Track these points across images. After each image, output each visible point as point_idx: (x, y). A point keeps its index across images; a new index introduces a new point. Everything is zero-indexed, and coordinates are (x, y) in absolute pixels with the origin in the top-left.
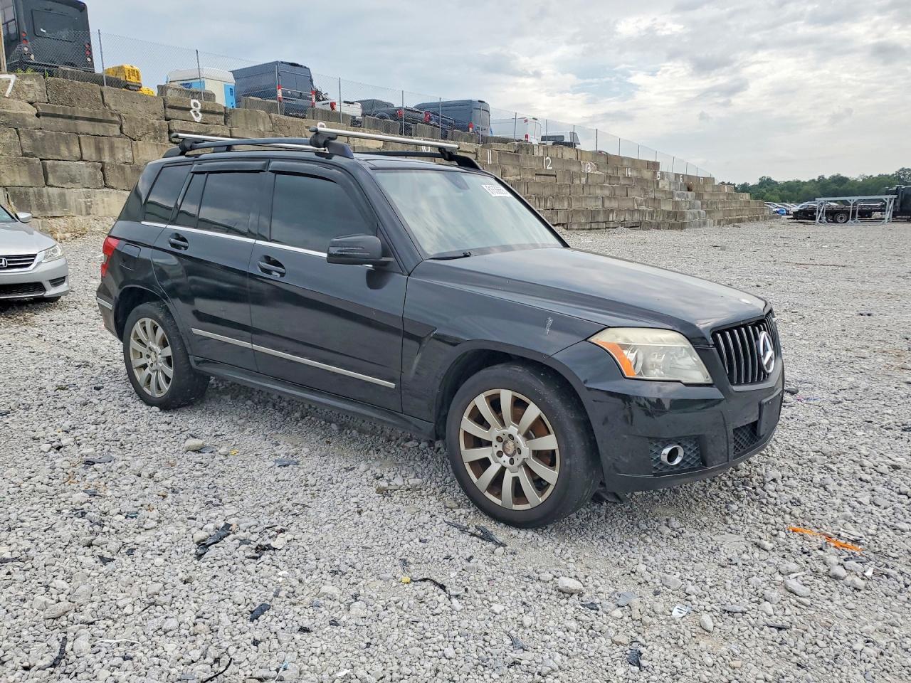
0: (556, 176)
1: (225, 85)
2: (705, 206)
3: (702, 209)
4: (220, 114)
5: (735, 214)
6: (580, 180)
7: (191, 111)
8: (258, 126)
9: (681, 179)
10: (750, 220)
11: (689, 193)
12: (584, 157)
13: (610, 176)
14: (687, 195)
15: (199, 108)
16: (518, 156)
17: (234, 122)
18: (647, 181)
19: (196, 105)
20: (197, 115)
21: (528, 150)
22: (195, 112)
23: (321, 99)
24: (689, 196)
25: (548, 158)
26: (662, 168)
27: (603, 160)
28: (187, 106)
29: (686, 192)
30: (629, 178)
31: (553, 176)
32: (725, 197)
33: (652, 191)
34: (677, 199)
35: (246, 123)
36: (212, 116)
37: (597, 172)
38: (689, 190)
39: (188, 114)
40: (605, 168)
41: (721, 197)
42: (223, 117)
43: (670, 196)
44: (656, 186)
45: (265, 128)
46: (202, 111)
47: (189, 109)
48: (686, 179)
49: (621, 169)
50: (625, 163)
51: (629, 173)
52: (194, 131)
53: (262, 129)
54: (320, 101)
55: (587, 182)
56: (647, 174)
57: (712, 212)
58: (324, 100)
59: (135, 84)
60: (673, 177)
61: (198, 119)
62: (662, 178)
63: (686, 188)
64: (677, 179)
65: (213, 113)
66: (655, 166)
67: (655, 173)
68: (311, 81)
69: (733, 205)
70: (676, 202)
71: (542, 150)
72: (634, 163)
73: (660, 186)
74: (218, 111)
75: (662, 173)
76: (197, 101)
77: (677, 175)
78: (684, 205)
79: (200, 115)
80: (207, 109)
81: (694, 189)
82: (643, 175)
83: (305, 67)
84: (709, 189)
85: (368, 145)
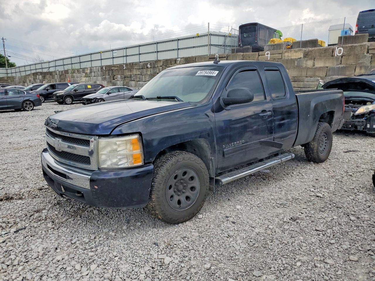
85: (292, 58)
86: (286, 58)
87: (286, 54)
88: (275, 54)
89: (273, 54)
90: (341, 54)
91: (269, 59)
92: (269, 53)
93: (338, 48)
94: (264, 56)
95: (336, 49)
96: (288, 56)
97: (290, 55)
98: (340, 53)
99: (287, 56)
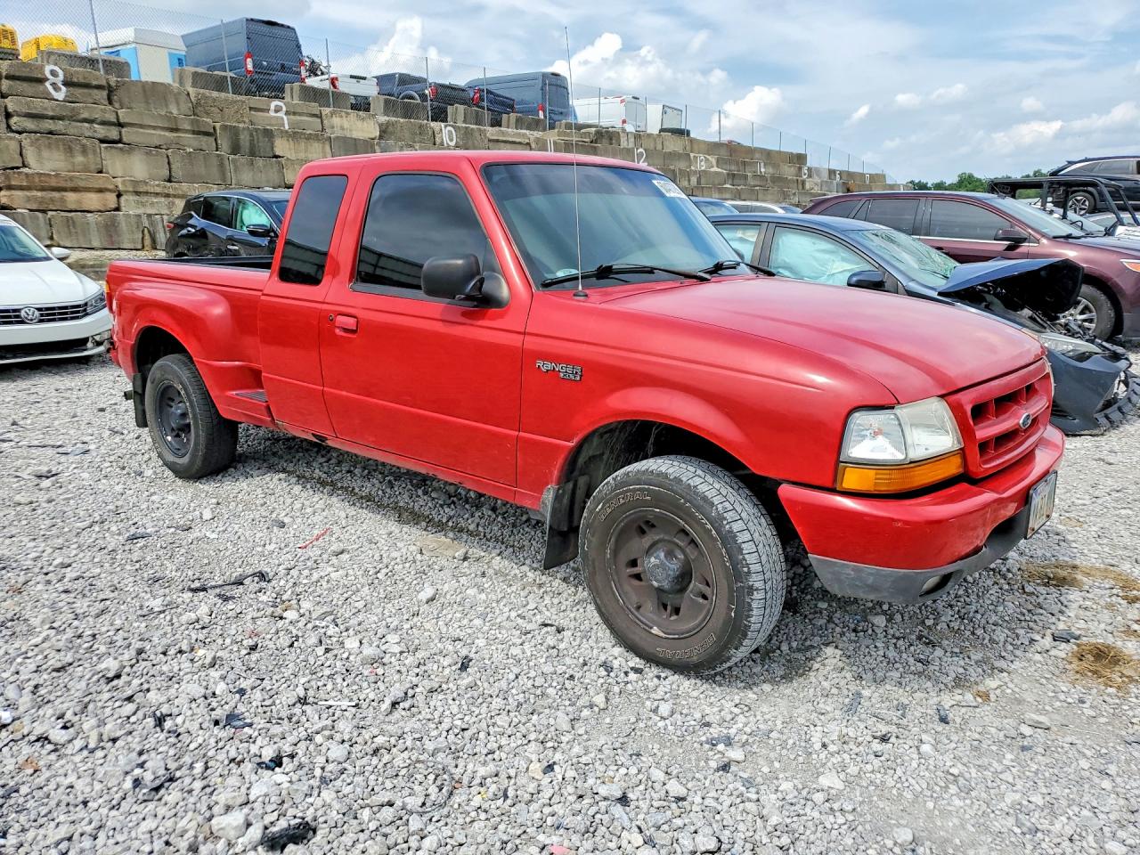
1: (170, 54)
4: (99, 87)
6: (689, 181)
7: (47, 84)
8: (167, 106)
9: (838, 176)
12: (695, 147)
13: (734, 175)
15: (61, 77)
16: (595, 148)
17: (126, 100)
18: (787, 180)
19: (53, 73)
20: (56, 89)
21: (611, 139)
22: (53, 84)
23: (319, 73)
25: (641, 150)
26: (811, 162)
27: (724, 153)
28: (39, 76)
30: (762, 177)
33: (794, 194)
35: (147, 103)
36: (86, 91)
37: (716, 169)
38: (849, 191)
39: (41, 88)
40: (727, 164)
42: (105, 93)
44: (800, 187)
45: (179, 109)
46: (66, 84)
47: (41, 81)
48: (844, 177)
49: (750, 164)
50: (757, 155)
51: (763, 170)
52: (51, 113)
53: (175, 112)
54: (316, 75)
55: (699, 182)
56: (788, 171)
58: (322, 74)
59: (9, 51)
60: (825, 176)
61: (60, 96)
62: (810, 176)
63: (844, 189)
64: (833, 177)
65: (87, 86)
66: (800, 159)
67: (800, 169)
68: (299, 47)
71: (632, 140)
72: (768, 155)
73: (808, 186)
74: (95, 83)
75: (810, 170)
76: (56, 68)
77: (832, 173)
79: (64, 88)
80: (75, 80)
82: (782, 172)
83: (289, 27)
85: (355, 135)
86: (338, 133)
87: (336, 121)
88: (300, 114)
89: (294, 114)
90: (453, 144)
91: (287, 127)
92: (284, 109)
93: (446, 126)
94: (266, 114)
95: (443, 129)
96: (342, 128)
97: (346, 125)
98: (451, 140)
99: (339, 125)
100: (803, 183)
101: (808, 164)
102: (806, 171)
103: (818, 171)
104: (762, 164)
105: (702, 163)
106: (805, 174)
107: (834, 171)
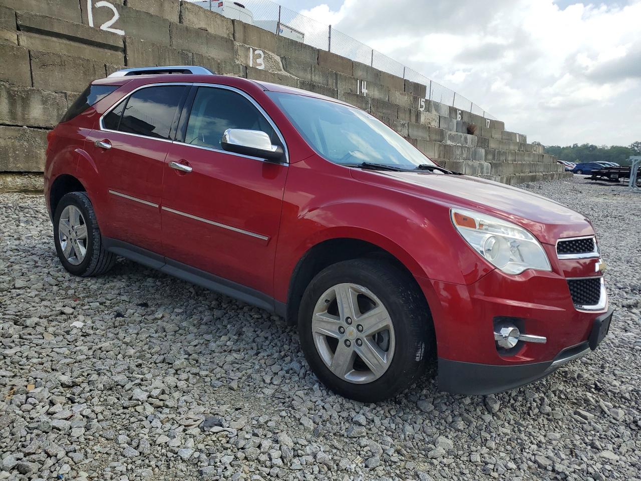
0: (124, 51)
2: (490, 157)
3: (486, 160)
5: (528, 170)
9: (459, 115)
10: (545, 178)
11: (469, 136)
14: (466, 138)
18: (398, 108)
24: (469, 141)
26: (431, 95)
27: (306, 56)
29: (464, 135)
31: (115, 48)
32: (517, 148)
33: (403, 125)
34: (449, 143)
37: (284, 73)
38: (470, 131)
40: (305, 70)
41: (512, 147)
43: (438, 138)
44: (414, 118)
48: (466, 118)
49: (346, 80)
51: (364, 91)
56: (402, 99)
57: (500, 165)
60: (445, 113)
62: (427, 110)
63: (465, 129)
64: (453, 115)
66: (418, 90)
67: (416, 99)
69: (526, 158)
70: (445, 146)
72: (375, 76)
73: (423, 119)
75: (428, 102)
77: (453, 110)
78: (458, 152)
81: (477, 132)
82: (392, 99)
84: (497, 136)
100: (418, 115)
101: (427, 97)
102: (423, 104)
103: (437, 106)
104: (364, 84)
105: (259, 61)
106: (422, 107)
107: (455, 110)
